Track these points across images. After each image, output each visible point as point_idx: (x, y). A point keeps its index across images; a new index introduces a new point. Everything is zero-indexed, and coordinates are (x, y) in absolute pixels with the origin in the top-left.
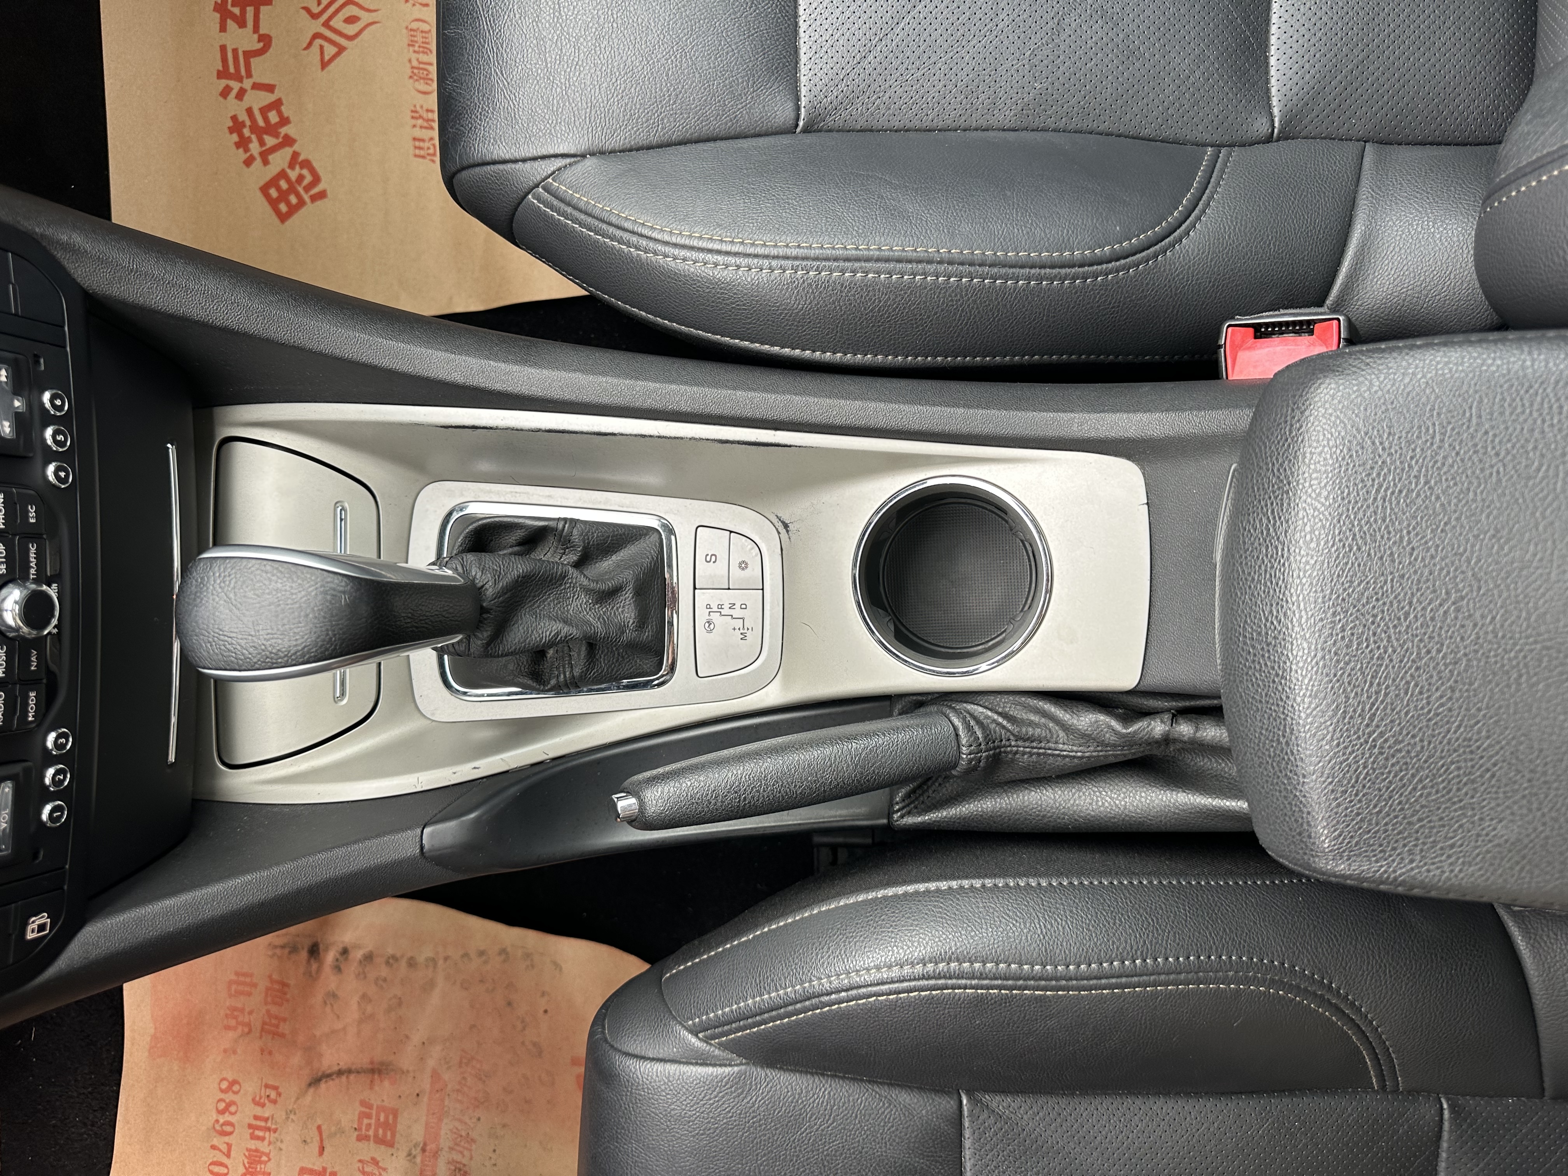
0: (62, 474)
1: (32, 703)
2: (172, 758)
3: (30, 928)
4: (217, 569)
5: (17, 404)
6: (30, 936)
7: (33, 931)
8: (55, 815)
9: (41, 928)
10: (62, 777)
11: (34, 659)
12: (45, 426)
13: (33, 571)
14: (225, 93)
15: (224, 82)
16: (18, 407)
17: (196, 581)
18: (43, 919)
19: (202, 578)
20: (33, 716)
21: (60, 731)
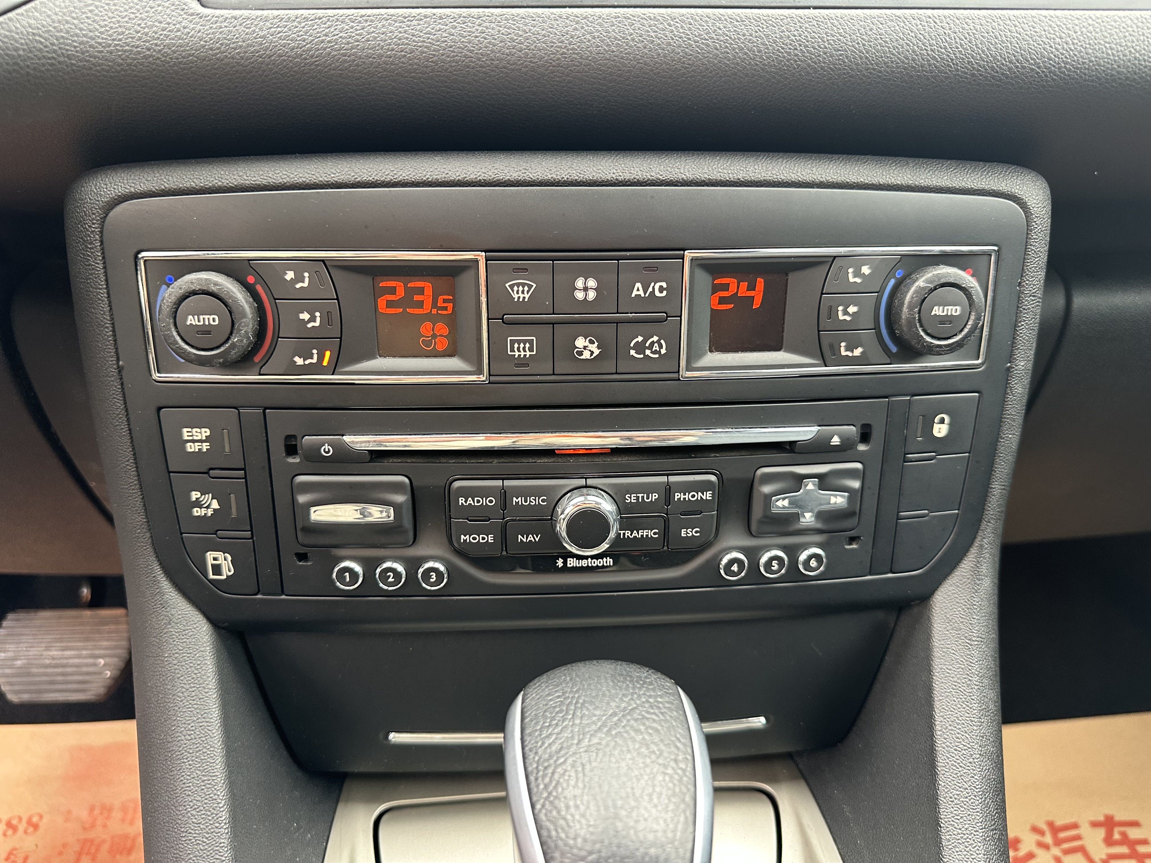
0: (735, 568)
1: (481, 539)
2: (395, 737)
3: (219, 555)
4: (667, 699)
5: (808, 515)
6: (210, 556)
7: (215, 559)
8: (347, 574)
9: (217, 569)
10: (391, 580)
11: (531, 538)
12: (784, 548)
13: (628, 533)
14: (1035, 830)
15: (1045, 827)
16: (804, 517)
17: (646, 677)
18: (227, 570)
19: (651, 683)
20: (465, 541)
21: (446, 576)
